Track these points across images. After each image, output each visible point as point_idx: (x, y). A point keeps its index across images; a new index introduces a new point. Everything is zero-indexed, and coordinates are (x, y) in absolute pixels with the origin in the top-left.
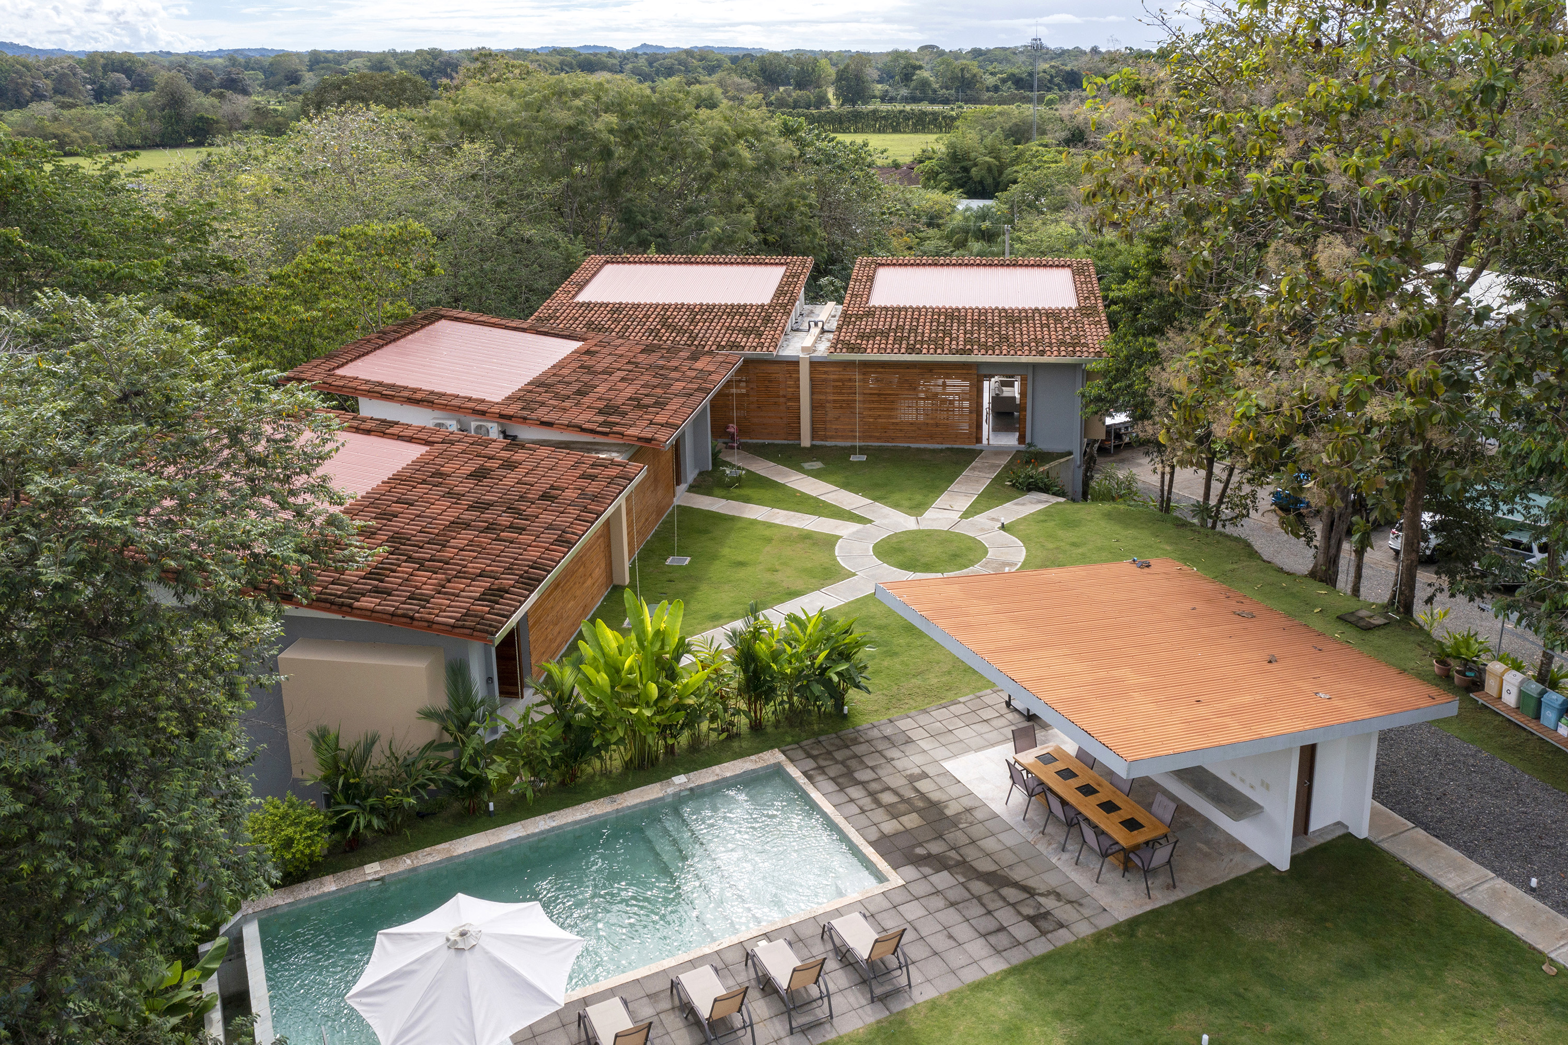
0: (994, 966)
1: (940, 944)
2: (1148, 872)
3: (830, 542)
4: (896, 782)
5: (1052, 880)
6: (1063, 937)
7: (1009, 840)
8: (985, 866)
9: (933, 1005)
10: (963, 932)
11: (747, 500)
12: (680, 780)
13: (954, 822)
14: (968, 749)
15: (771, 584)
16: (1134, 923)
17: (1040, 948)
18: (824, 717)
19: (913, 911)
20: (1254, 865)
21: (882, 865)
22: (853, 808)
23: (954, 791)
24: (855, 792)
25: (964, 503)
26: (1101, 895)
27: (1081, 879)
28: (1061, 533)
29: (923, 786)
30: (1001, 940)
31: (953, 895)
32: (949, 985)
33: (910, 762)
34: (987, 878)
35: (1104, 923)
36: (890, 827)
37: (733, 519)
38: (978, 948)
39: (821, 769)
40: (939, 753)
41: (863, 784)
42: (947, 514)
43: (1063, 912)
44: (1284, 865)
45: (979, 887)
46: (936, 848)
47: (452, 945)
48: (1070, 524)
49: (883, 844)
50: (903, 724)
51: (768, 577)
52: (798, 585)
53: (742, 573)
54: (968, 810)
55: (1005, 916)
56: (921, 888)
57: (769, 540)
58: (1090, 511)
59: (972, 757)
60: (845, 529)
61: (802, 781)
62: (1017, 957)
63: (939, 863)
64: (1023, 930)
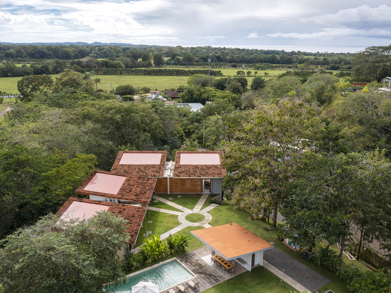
0: (211, 287)
1: (203, 284)
2: (231, 273)
3: (177, 217)
4: (194, 261)
5: (218, 274)
6: (219, 282)
7: (211, 269)
8: (208, 273)
9: (203, 292)
10: (206, 282)
11: (160, 208)
12: (161, 263)
13: (203, 267)
14: (205, 255)
15: (168, 226)
16: (229, 280)
17: (217, 284)
18: (182, 251)
19: (199, 280)
20: (246, 271)
21: (194, 274)
22: (188, 266)
23: (203, 262)
24: (188, 263)
25: (200, 207)
26: (225, 276)
27: (222, 274)
28: (218, 213)
29: (198, 262)
30: (211, 283)
31: (204, 277)
32: (204, 289)
33: (196, 258)
34: (209, 275)
35: (225, 280)
36: (194, 268)
37: (158, 212)
38: (208, 284)
39: (182, 260)
40: (200, 256)
41: (189, 262)
42: (197, 210)
43: (219, 279)
44: (250, 270)
45: (208, 276)
46: (201, 271)
47: (144, 287)
48: (219, 211)
49: (193, 271)
50: (194, 252)
51: (167, 225)
52: (173, 226)
53: (162, 224)
54: (205, 265)
55: (212, 280)
56: (200, 277)
57: (166, 217)
58: (223, 208)
59: (205, 257)
60: (179, 214)
61: (180, 262)
62: (214, 285)
63: (202, 273)
64: (214, 282)
